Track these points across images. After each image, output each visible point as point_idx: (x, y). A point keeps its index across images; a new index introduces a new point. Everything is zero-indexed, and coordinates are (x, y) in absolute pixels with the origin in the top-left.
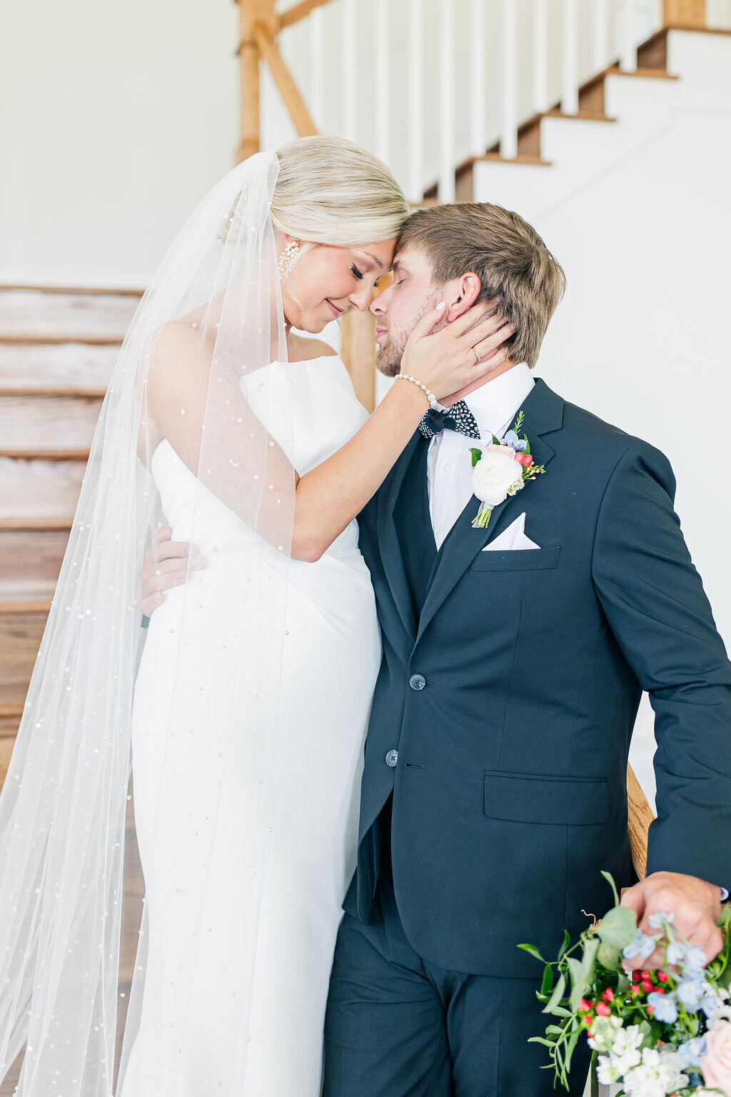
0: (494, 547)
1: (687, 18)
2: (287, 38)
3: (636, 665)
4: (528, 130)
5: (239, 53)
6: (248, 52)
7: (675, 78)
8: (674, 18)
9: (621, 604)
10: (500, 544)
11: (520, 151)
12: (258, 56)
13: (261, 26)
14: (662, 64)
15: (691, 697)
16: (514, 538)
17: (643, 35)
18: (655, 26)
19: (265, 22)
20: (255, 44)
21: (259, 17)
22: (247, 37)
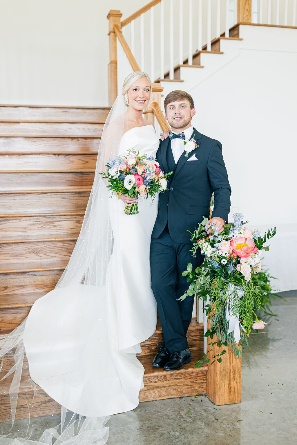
0: (189, 160)
1: (245, 21)
2: (124, 29)
3: (212, 185)
4: (196, 56)
5: (109, 34)
6: (112, 34)
7: (241, 40)
8: (241, 21)
9: (212, 172)
10: (190, 159)
11: (193, 64)
12: (116, 36)
13: (116, 26)
14: (238, 34)
15: (222, 190)
16: (193, 158)
17: (232, 26)
18: (236, 23)
19: (117, 25)
20: (114, 32)
21: (115, 24)
22: (112, 30)
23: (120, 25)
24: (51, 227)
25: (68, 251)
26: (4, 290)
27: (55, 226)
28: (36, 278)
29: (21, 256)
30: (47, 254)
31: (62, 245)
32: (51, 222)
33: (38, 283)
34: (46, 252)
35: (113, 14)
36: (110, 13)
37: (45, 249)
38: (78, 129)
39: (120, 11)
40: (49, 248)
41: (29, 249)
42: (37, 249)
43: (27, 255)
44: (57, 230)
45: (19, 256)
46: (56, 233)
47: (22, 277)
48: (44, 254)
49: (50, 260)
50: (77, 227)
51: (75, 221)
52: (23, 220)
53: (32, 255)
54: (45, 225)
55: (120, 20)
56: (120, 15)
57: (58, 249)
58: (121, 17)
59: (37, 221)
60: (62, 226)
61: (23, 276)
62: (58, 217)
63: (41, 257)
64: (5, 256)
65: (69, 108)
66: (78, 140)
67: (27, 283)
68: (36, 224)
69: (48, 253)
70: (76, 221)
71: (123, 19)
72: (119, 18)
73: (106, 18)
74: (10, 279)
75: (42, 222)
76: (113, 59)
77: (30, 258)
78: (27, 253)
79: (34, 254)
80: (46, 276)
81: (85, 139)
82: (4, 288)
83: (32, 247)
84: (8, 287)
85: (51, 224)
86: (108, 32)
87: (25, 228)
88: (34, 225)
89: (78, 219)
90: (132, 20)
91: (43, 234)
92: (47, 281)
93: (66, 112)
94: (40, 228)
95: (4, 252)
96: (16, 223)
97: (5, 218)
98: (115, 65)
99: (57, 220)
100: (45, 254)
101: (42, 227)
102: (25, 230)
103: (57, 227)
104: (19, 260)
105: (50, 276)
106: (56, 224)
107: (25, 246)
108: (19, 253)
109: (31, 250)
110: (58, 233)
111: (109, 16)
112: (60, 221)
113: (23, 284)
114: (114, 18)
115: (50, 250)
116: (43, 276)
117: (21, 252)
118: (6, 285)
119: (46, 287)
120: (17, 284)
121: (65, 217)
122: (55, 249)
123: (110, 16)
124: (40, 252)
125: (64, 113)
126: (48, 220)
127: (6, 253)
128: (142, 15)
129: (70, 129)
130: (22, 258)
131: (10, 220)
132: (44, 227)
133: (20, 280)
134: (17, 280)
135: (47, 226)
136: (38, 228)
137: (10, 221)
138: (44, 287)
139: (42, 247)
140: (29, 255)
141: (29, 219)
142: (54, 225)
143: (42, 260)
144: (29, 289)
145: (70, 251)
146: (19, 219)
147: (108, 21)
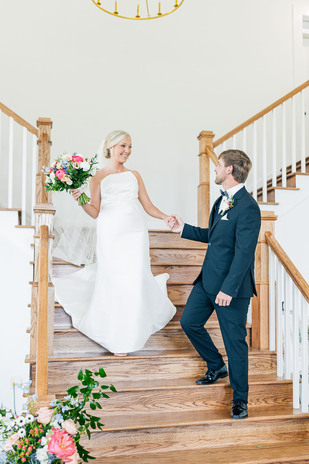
4: (290, 177)
5: (200, 155)
6: (204, 155)
12: (208, 157)
13: (208, 147)
19: (210, 146)
20: (206, 153)
21: (207, 145)
22: (204, 150)
23: (212, 146)
24: (156, 371)
25: (180, 402)
26: (112, 451)
27: (160, 370)
28: (149, 436)
29: (127, 407)
30: (156, 405)
31: (173, 394)
32: (156, 365)
33: (151, 442)
34: (154, 402)
35: (206, 135)
36: (202, 134)
37: (154, 399)
38: (170, 255)
39: (212, 132)
40: (158, 398)
41: (136, 399)
42: (146, 398)
43: (134, 406)
44: (162, 375)
45: (125, 407)
46: (161, 378)
47: (134, 435)
48: (152, 405)
49: (159, 411)
50: (184, 371)
51: (182, 364)
52: (126, 363)
53: (140, 406)
54: (149, 369)
55: (212, 140)
56: (213, 136)
57: (168, 399)
58: (213, 138)
59: (141, 365)
60: (168, 370)
61: (135, 433)
62: (163, 360)
63: (149, 408)
64: (110, 407)
65: (158, 232)
66: (172, 268)
67: (139, 443)
68: (139, 368)
69: (157, 403)
70: (184, 364)
71: (215, 140)
72: (211, 139)
73: (197, 139)
74: (120, 437)
75: (146, 365)
76: (204, 180)
77: (137, 410)
78: (134, 403)
79: (142, 405)
80: (160, 434)
81: (179, 267)
82: (113, 448)
83: (139, 397)
84: (118, 447)
85: (156, 368)
86: (198, 154)
87: (127, 373)
88: (137, 368)
89: (185, 362)
90: (224, 141)
91: (147, 379)
92: (161, 440)
93: (154, 236)
94: (144, 373)
95: (109, 403)
96: (117, 366)
97: (106, 361)
98: (206, 186)
99: (163, 363)
100: (154, 405)
101: (146, 371)
102: (127, 375)
103: (162, 371)
104: (124, 412)
105: (165, 433)
106: (161, 367)
107: (132, 395)
108: (125, 403)
109: (139, 399)
110: (164, 378)
111: (200, 137)
112: (166, 364)
113: (134, 444)
114: (206, 138)
115: (160, 400)
116: (157, 434)
117: (127, 403)
118: (115, 445)
119: (160, 447)
120: (128, 443)
121: (171, 359)
122: (164, 399)
123: (202, 137)
124: (148, 403)
125: (152, 237)
126: (153, 363)
127: (110, 404)
128: (235, 136)
129: (161, 255)
130: (128, 409)
131: (111, 363)
132: (148, 371)
133: (131, 438)
134: (128, 438)
135: (151, 370)
136: (142, 372)
137: (111, 365)
138: (159, 447)
139: (150, 397)
140: (136, 405)
141: (133, 362)
142: (159, 368)
143: (150, 413)
144: (140, 449)
145: (182, 401)
146: (121, 362)
147: (198, 141)
